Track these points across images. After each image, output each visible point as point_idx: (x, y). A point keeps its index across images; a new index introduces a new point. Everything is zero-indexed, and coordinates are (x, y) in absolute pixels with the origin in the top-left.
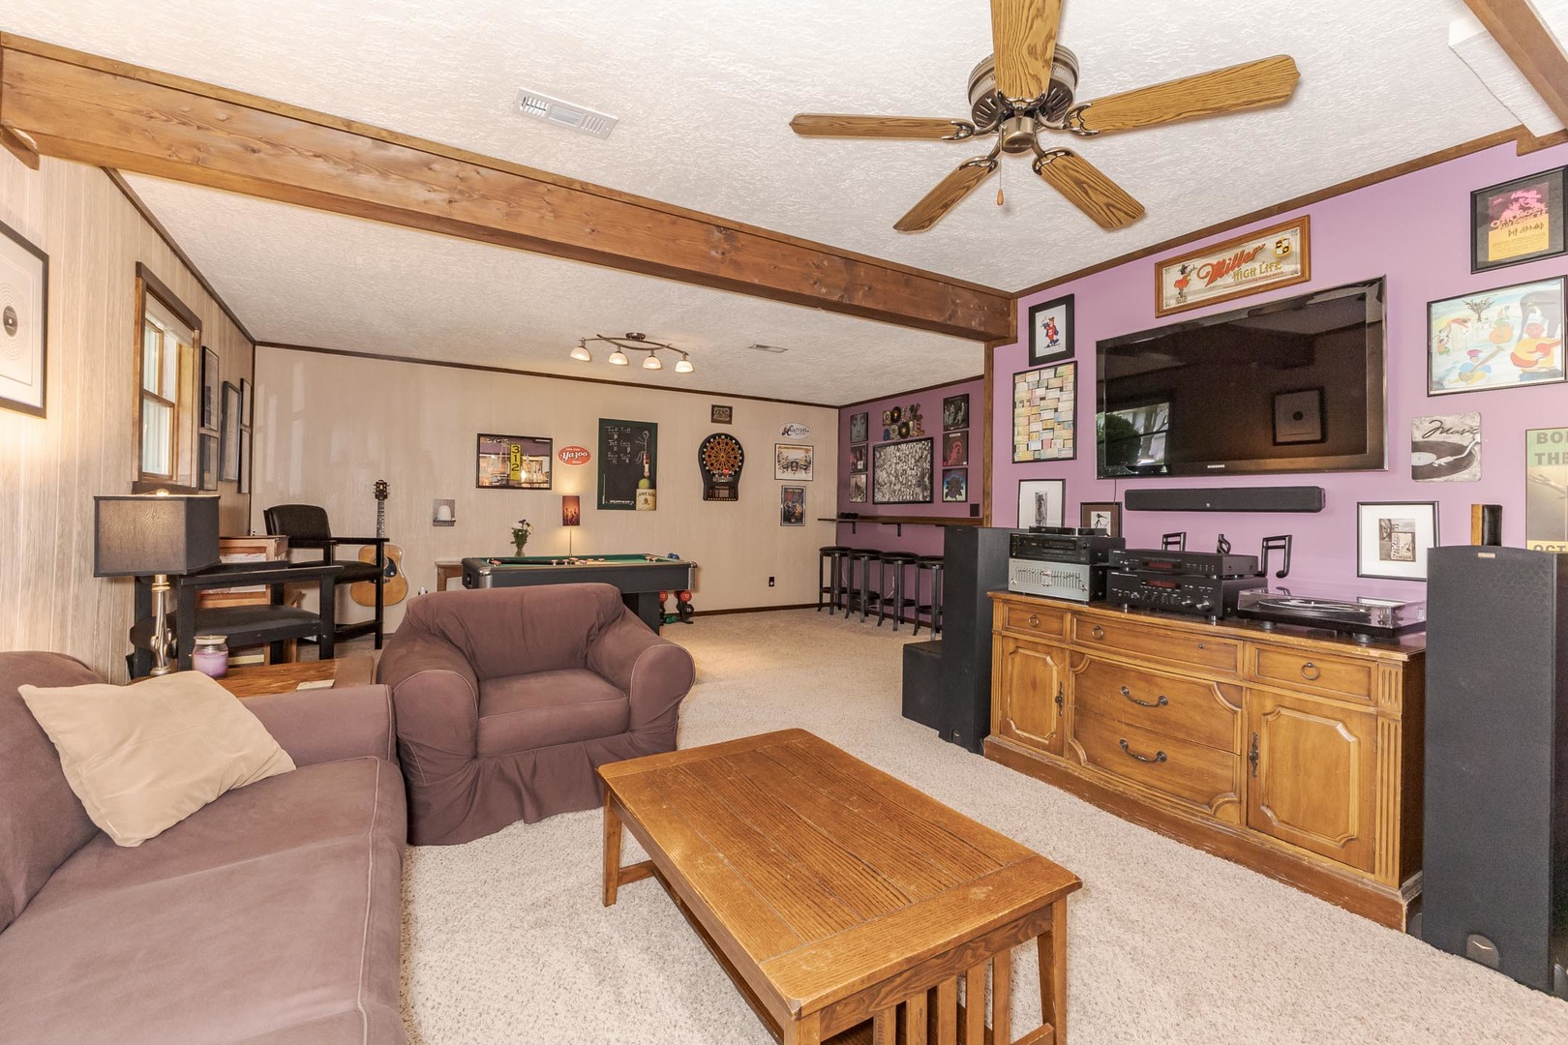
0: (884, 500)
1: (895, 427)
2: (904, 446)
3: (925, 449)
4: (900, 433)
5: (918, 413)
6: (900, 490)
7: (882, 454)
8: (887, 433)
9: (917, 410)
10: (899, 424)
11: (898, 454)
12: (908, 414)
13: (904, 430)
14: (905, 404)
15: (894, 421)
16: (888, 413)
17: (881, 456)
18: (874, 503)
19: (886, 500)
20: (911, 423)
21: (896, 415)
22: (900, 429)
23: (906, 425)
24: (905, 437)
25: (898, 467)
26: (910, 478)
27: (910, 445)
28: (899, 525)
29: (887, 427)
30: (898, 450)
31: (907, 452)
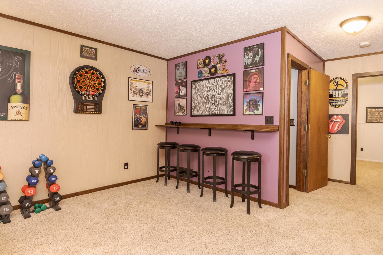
0: (198, 114)
1: (207, 69)
2: (213, 80)
3: (229, 81)
4: (210, 72)
5: (223, 59)
6: (209, 108)
7: (197, 85)
8: (200, 73)
9: (222, 58)
10: (209, 67)
11: (208, 85)
12: (216, 60)
13: (213, 70)
14: (213, 54)
15: (205, 65)
16: (202, 60)
17: (196, 87)
18: (192, 116)
19: (200, 113)
20: (218, 66)
21: (207, 61)
22: (210, 70)
23: (215, 67)
24: (214, 75)
25: (209, 93)
26: (218, 100)
27: (217, 79)
28: (210, 129)
29: (200, 69)
30: (209, 83)
31: (216, 84)
